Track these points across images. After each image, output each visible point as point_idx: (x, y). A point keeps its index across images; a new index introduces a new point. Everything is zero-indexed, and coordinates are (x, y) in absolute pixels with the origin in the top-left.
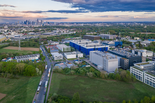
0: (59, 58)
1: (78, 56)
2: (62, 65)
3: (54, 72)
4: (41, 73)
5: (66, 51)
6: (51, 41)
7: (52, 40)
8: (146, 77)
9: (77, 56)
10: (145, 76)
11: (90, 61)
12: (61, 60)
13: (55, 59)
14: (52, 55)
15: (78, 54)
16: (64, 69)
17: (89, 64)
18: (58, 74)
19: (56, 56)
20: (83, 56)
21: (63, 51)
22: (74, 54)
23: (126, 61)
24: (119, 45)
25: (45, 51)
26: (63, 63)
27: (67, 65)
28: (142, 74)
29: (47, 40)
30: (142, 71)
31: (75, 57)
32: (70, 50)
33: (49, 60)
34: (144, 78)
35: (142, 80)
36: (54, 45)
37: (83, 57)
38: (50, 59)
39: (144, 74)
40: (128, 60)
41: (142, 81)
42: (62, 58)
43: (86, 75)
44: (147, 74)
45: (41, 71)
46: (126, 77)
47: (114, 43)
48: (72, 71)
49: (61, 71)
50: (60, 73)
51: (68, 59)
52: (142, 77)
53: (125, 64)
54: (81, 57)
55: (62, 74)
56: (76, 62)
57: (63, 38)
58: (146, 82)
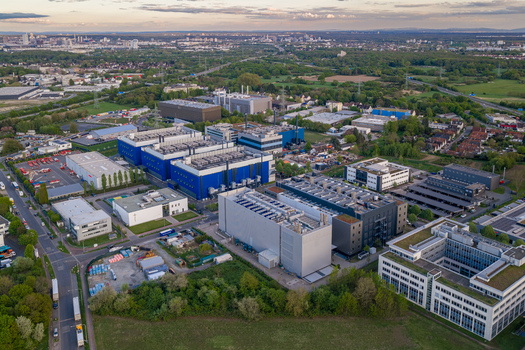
0: (94, 229)
1: (171, 210)
2: (119, 265)
3: (98, 312)
4: (41, 335)
5: (113, 184)
6: (32, 133)
7: (38, 131)
8: (437, 295)
9: (166, 211)
10: (434, 290)
11: (219, 230)
12: (106, 237)
13: (82, 236)
14: (61, 218)
16: (134, 292)
17: (223, 250)
18: (119, 322)
20: (190, 208)
21: (99, 185)
22: (155, 202)
23: (356, 227)
24: (294, 141)
25: (21, 193)
26: (119, 252)
27: (139, 267)
28: (425, 284)
29: (15, 130)
30: (425, 274)
31: (161, 216)
32: (129, 180)
33: (55, 243)
34: (429, 296)
35: (421, 301)
36: (51, 154)
37: (186, 209)
38: (55, 236)
39: (430, 282)
40: (361, 223)
41: (424, 306)
42: (109, 229)
43: (230, 308)
44: (442, 286)
46: (374, 301)
47: (281, 137)
48: (176, 302)
49: (129, 307)
50: (126, 312)
51: (133, 229)
52: (421, 294)
53: (352, 238)
54: (180, 211)
55: (136, 318)
56: (170, 240)
57: (79, 116)
58: (436, 309)
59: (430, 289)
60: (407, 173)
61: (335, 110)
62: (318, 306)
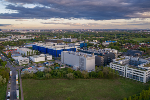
0: (24, 62)
2: (31, 69)
3: (23, 78)
5: (30, 54)
6: (8, 46)
7: (9, 46)
8: (128, 71)
9: (46, 59)
10: (127, 70)
11: (62, 63)
12: (28, 64)
13: (20, 64)
14: (14, 60)
15: (47, 57)
16: (36, 73)
17: (62, 66)
18: (30, 80)
19: (21, 60)
20: (53, 59)
21: (26, 54)
22: (42, 56)
23: (102, 58)
24: (84, 46)
25: (3, 56)
26: (31, 67)
27: (37, 69)
28: (124, 69)
29: (3, 45)
30: (124, 66)
31: (44, 60)
32: (35, 53)
33: (12, 65)
34: (126, 72)
35: (123, 75)
36: (13, 50)
37: (52, 59)
38: (12, 64)
39: (126, 68)
40: (104, 57)
41: (124, 76)
42: (28, 62)
43: (64, 77)
44: (129, 68)
45: (5, 79)
49: (33, 76)
50: (32, 78)
51: (36, 63)
52: (123, 72)
53: (101, 61)
54: (50, 59)
55: (35, 79)
56: (46, 64)
57: (22, 43)
58: (128, 76)
59: (126, 70)
60: (117, 51)
61: (95, 42)
62: (92, 76)
